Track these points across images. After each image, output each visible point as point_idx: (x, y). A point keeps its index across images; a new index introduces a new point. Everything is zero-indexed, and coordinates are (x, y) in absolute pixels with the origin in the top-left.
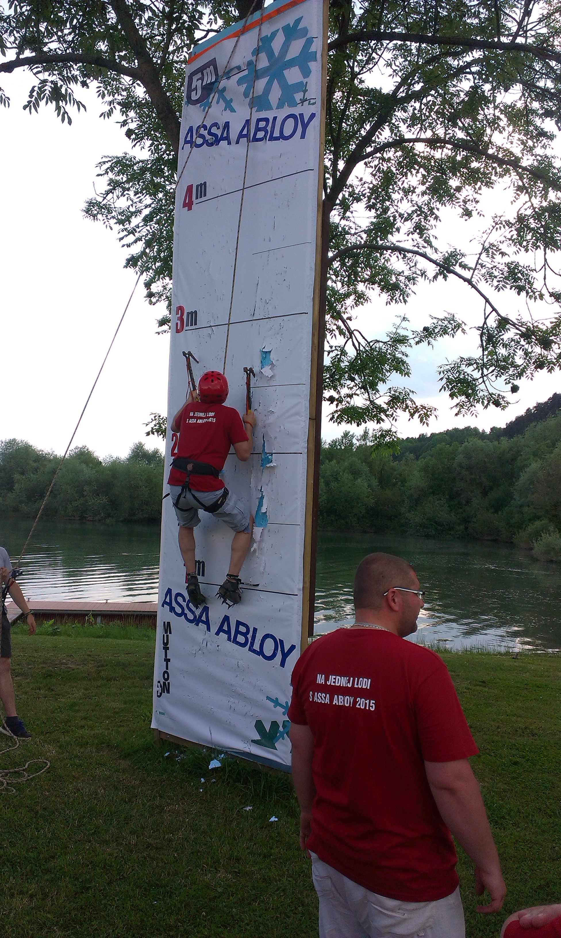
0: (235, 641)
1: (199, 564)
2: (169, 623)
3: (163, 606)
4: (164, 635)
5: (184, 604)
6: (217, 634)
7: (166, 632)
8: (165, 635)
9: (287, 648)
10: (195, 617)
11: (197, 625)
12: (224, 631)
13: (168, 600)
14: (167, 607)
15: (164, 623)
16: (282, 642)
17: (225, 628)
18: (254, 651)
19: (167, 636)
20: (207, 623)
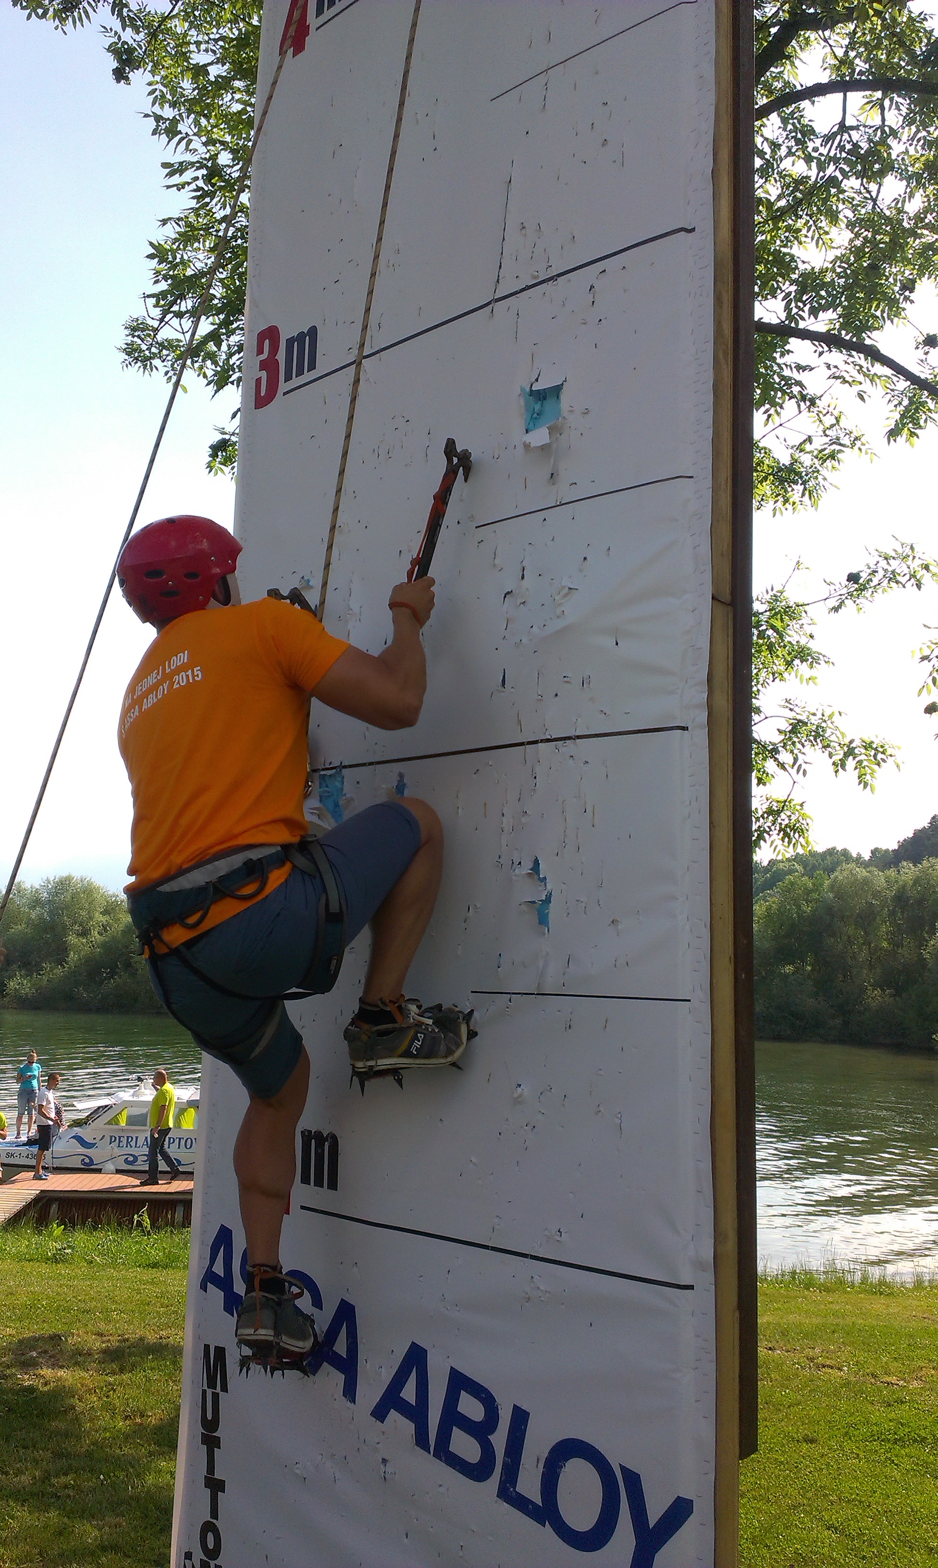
0: (443, 1453)
2: (220, 1351)
3: (204, 1287)
6: (380, 1413)
7: (212, 1384)
9: (655, 1512)
11: (311, 1373)
12: (404, 1409)
13: (219, 1269)
14: (216, 1295)
15: (207, 1347)
16: (633, 1480)
17: (409, 1393)
18: (521, 1503)
19: (216, 1397)
20: (349, 1366)
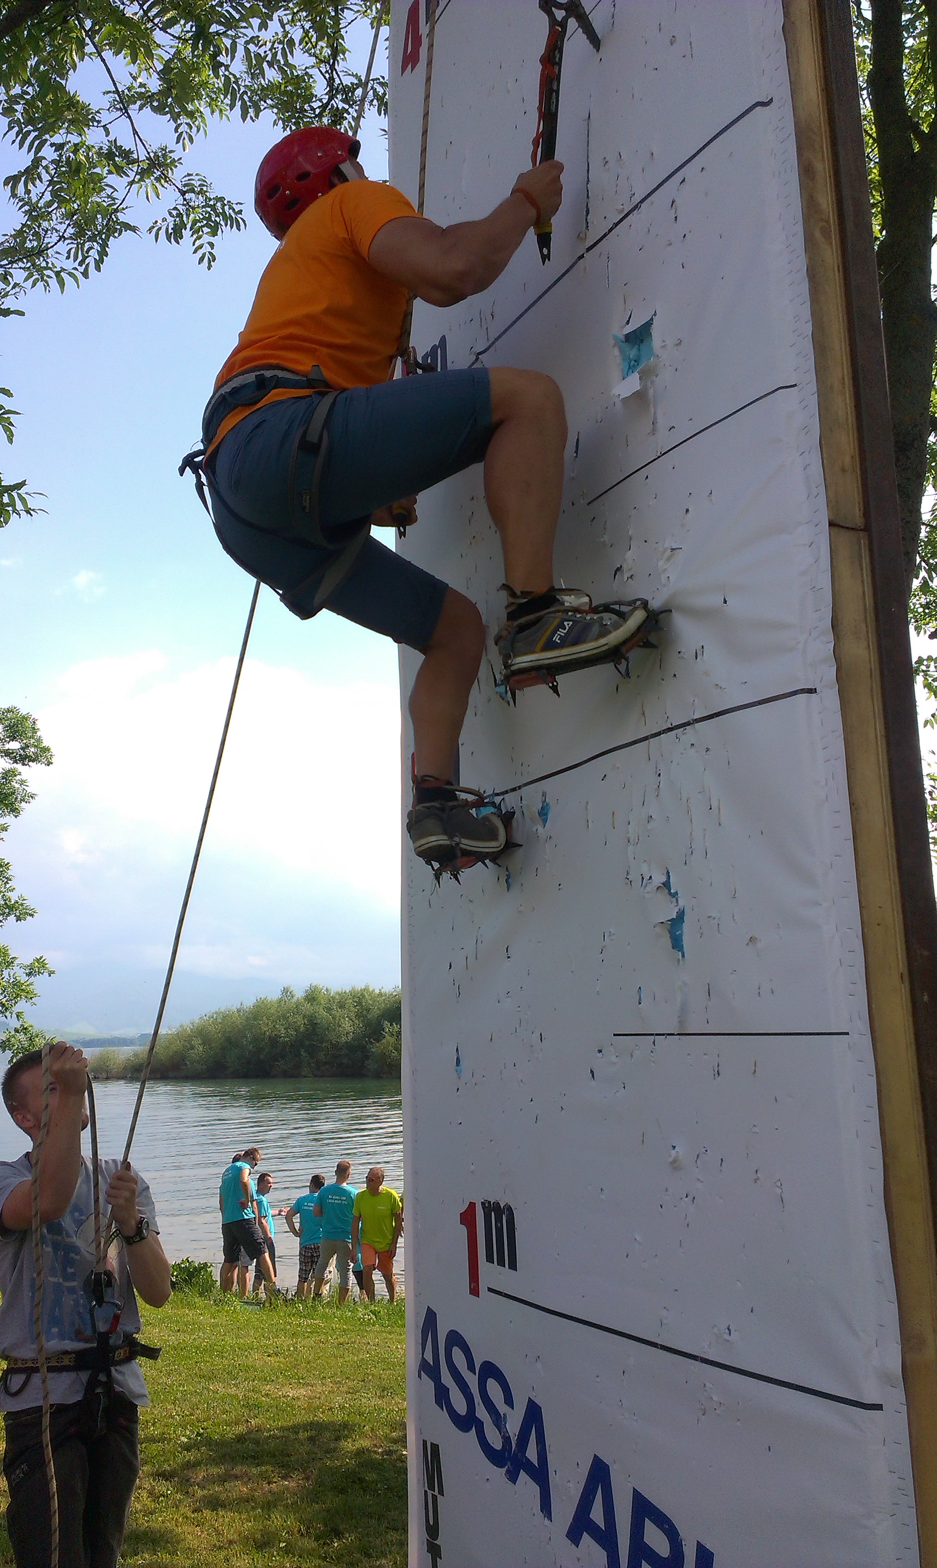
1: (499, 1219)
2: (435, 1448)
3: (419, 1382)
4: (426, 1492)
5: (472, 1381)
6: (574, 1536)
7: (431, 1484)
8: (430, 1493)
10: (506, 1440)
11: (513, 1477)
12: (595, 1532)
13: (429, 1357)
14: (429, 1384)
15: (425, 1443)
17: (597, 1514)
19: (434, 1500)
20: (540, 1475)
